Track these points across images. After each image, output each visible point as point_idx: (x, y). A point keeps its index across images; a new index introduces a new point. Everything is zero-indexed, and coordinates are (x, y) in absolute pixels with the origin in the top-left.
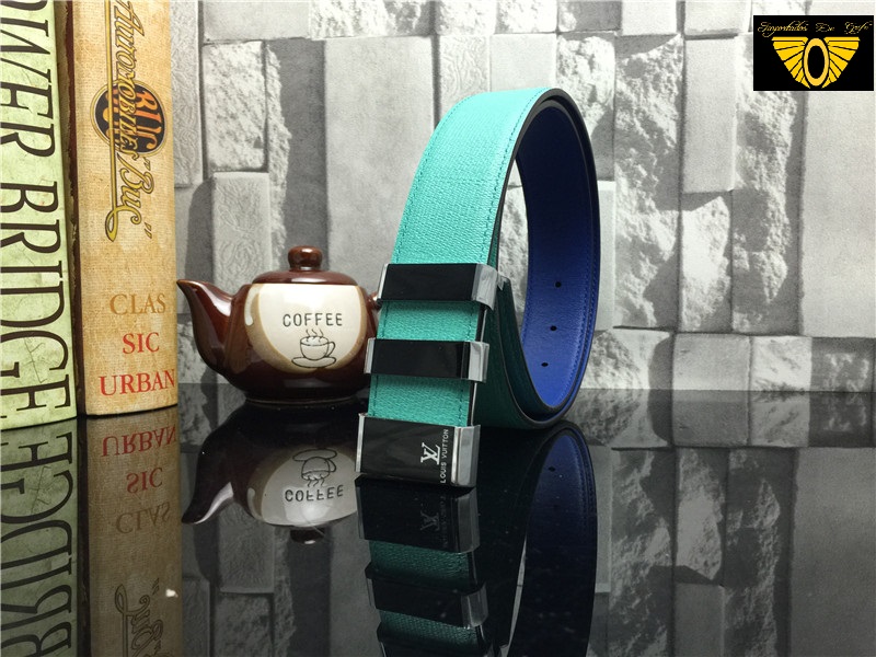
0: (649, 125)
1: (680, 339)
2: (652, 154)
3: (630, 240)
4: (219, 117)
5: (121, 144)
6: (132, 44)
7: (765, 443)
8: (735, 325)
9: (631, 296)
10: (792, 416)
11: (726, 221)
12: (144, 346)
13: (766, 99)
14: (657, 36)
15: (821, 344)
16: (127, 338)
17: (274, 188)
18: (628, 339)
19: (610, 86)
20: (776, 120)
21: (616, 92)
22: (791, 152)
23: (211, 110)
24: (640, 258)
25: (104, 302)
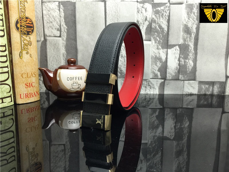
0: (160, 27)
1: (166, 81)
2: (161, 34)
3: (155, 56)
4: (47, 22)
5: (23, 33)
6: (24, 6)
7: (186, 107)
8: (180, 78)
9: (154, 71)
10: (193, 100)
11: (179, 52)
12: (31, 86)
13: (190, 21)
14: (163, 3)
15: (201, 83)
16: (26, 84)
17: (63, 42)
18: (154, 81)
19: (151, 16)
20: (192, 26)
21: (152, 18)
22: (196, 34)
23: (45, 20)
24: (157, 61)
25: (20, 75)
